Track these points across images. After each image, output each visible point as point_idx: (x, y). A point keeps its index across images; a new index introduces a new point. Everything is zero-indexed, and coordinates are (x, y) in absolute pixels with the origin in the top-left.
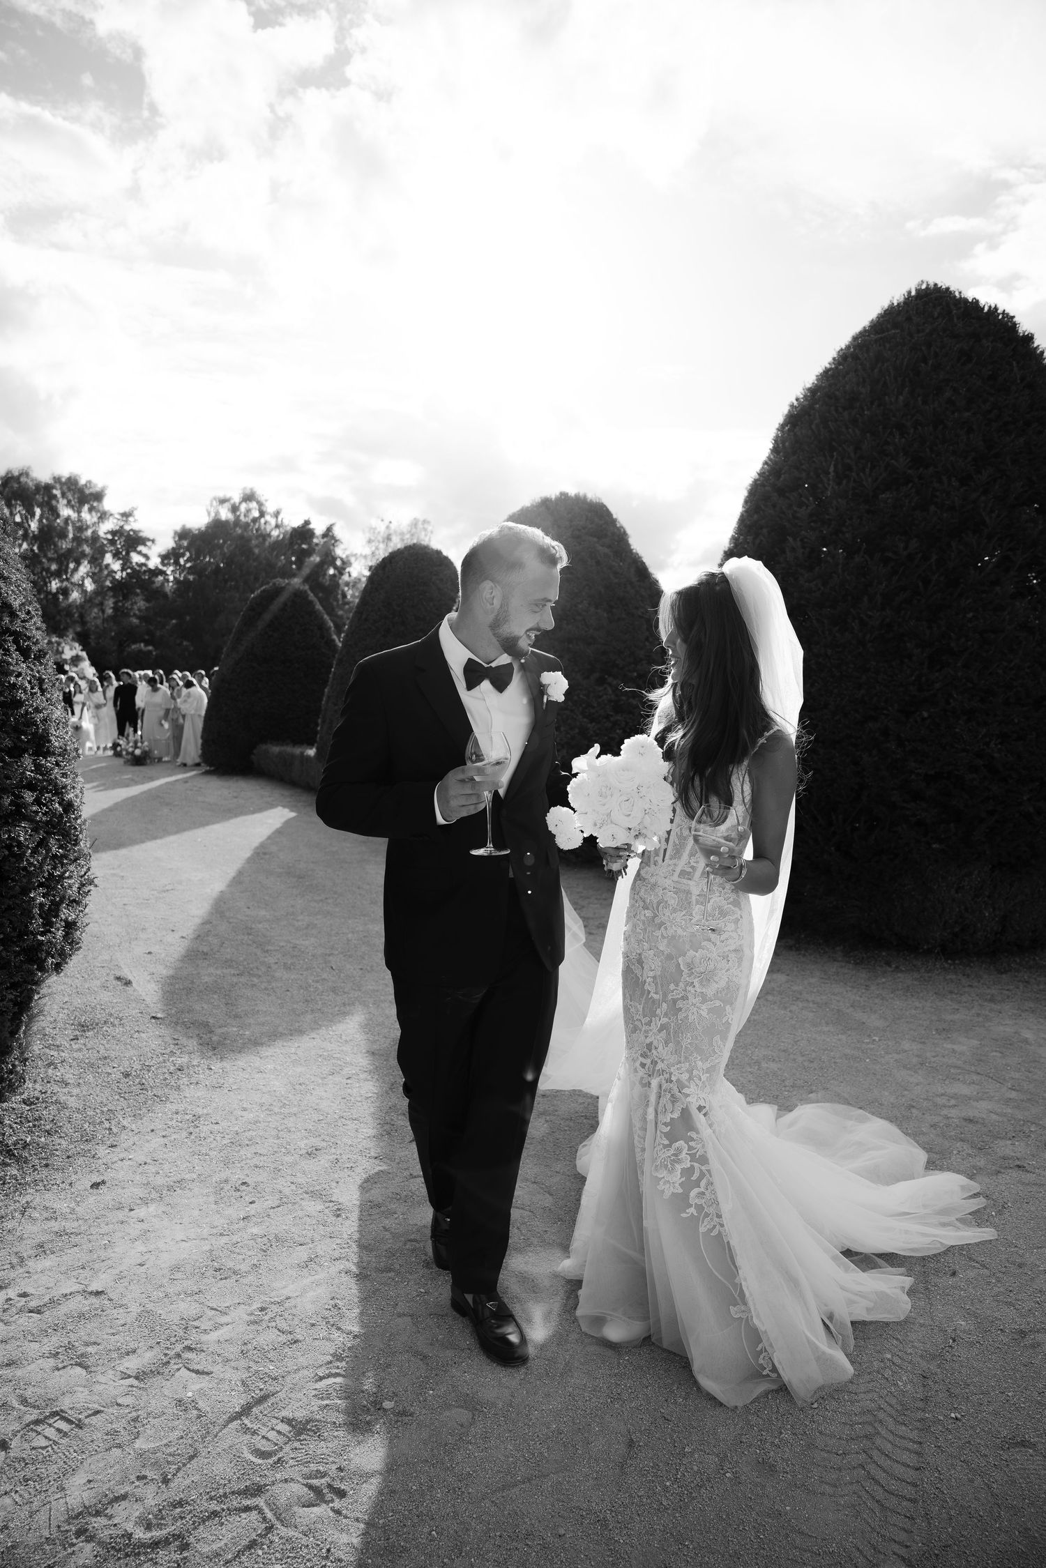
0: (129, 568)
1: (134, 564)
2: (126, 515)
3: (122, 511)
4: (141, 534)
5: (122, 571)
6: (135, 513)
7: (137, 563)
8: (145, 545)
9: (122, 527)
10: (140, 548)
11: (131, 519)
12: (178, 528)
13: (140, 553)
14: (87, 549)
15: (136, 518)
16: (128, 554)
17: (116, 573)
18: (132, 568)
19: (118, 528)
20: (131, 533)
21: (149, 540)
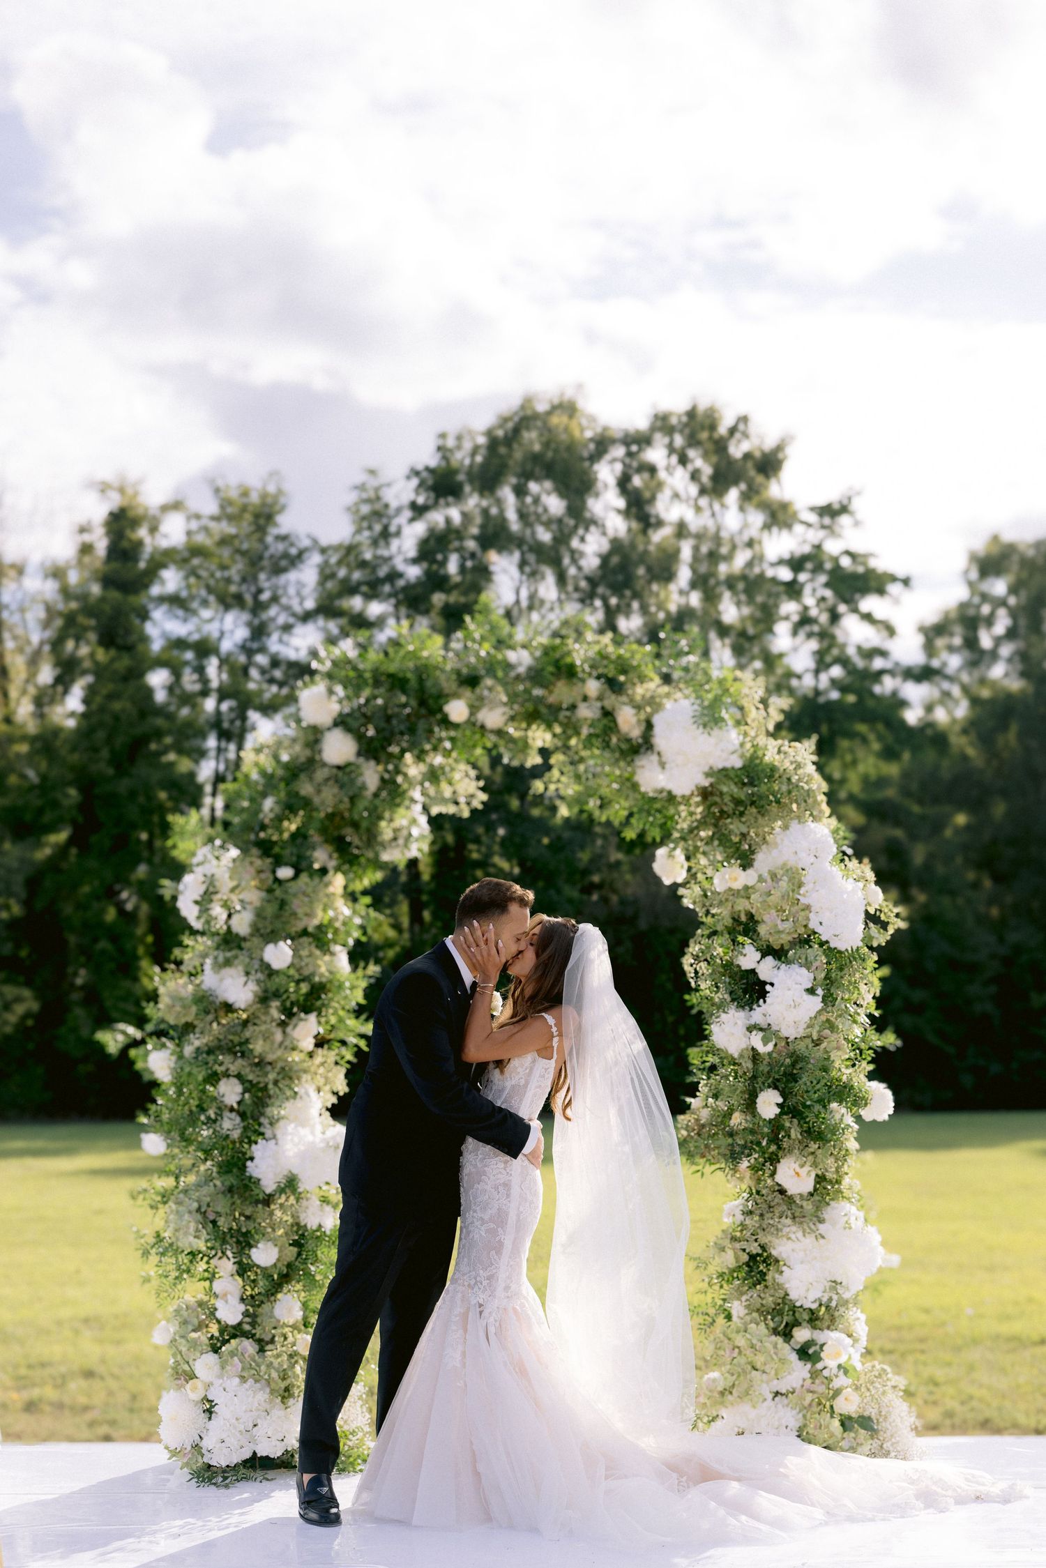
0: (838, 661)
1: (851, 651)
2: (831, 512)
3: (822, 501)
4: (873, 563)
5: (817, 672)
6: (856, 505)
7: (859, 648)
8: (881, 591)
9: (818, 547)
10: (869, 603)
11: (844, 520)
12: (979, 544)
13: (868, 617)
14: (730, 611)
15: (859, 516)
16: (835, 617)
17: (799, 677)
18: (844, 661)
19: (807, 549)
20: (845, 562)
21: (893, 579)
